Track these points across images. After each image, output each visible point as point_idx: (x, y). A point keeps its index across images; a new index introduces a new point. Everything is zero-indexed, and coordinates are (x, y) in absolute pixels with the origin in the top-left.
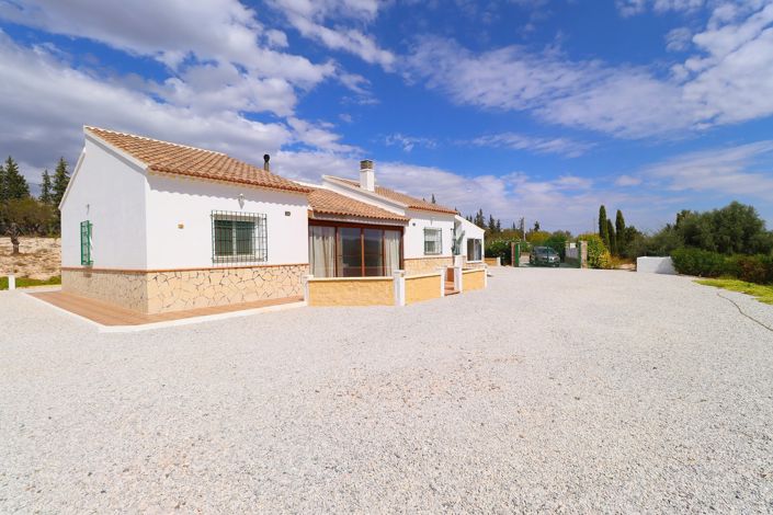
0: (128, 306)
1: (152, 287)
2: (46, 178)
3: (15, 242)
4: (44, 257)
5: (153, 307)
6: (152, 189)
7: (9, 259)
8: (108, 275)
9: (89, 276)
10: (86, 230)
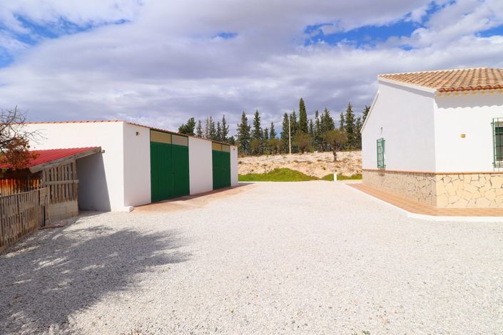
0: (416, 199)
1: (440, 186)
2: (342, 117)
3: (335, 154)
4: (348, 163)
5: (441, 203)
6: (439, 107)
7: (333, 164)
8: (399, 175)
9: (382, 175)
10: (381, 144)
